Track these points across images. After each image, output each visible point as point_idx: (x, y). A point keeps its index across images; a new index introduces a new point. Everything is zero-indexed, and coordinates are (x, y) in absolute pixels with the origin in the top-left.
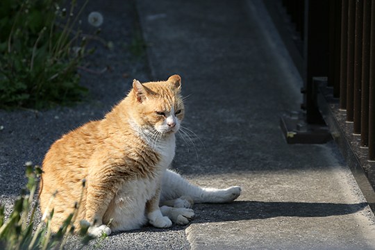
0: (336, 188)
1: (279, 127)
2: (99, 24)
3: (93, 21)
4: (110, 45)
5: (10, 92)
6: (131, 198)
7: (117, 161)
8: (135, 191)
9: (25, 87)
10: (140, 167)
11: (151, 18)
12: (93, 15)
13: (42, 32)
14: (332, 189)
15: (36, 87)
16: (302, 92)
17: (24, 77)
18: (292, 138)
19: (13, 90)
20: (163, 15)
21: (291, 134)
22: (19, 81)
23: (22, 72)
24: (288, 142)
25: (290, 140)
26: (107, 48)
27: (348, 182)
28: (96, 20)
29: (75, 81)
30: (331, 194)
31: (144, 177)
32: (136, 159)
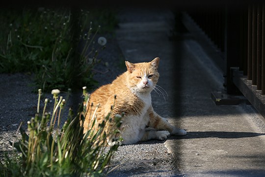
0: (246, 123)
1: (211, 98)
2: (104, 44)
3: (101, 42)
4: (107, 64)
5: (53, 84)
6: (129, 126)
7: (120, 105)
8: (132, 121)
9: (62, 80)
10: (134, 109)
11: (129, 51)
12: (101, 39)
13: (70, 51)
14: (244, 124)
15: (68, 81)
16: (224, 77)
17: (62, 74)
18: (219, 102)
19: (56, 82)
20: (135, 50)
21: (219, 100)
22: (59, 77)
23: (60, 72)
24: (217, 104)
25: (217, 103)
26: (105, 65)
27: (253, 121)
28: (102, 41)
29: (91, 77)
30: (244, 127)
31: (136, 115)
32: (132, 104)
